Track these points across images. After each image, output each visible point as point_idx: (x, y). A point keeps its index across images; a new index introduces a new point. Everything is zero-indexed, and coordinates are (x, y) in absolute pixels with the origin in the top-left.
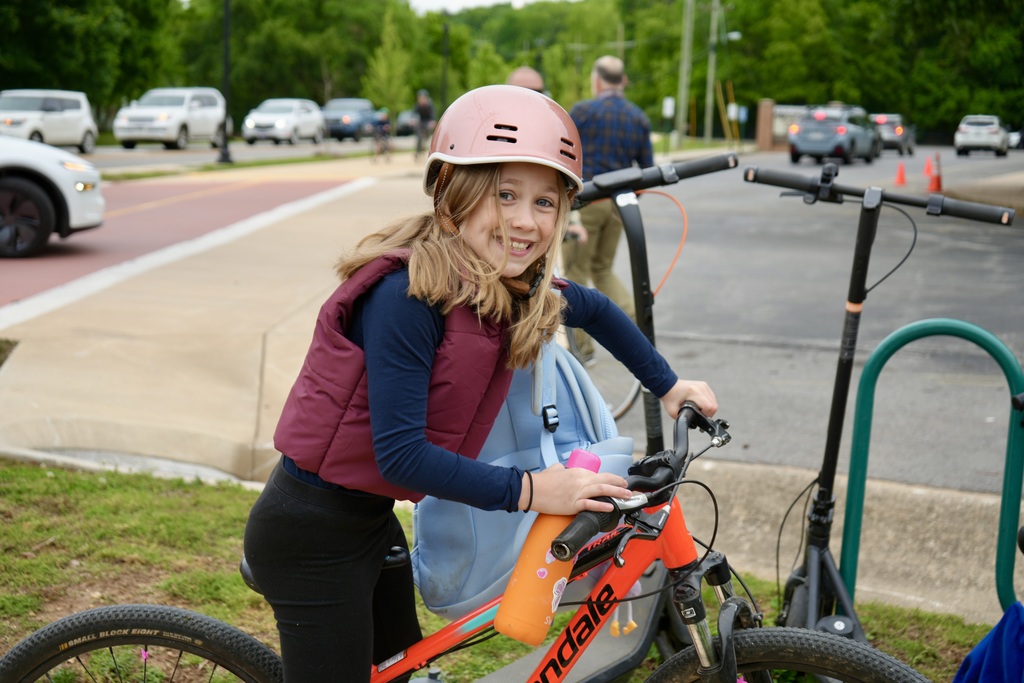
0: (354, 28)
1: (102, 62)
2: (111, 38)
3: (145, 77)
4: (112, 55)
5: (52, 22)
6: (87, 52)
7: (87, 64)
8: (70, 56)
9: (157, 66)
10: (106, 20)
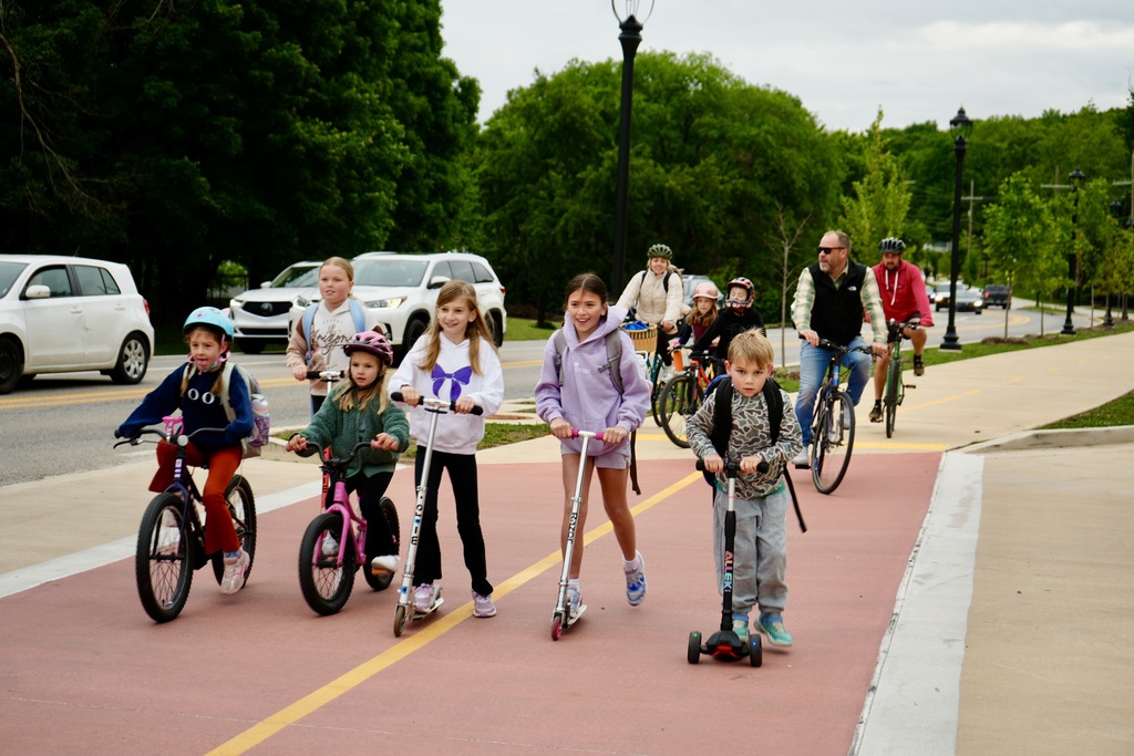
0: (744, 156)
1: (369, 206)
2: (385, 168)
3: (434, 233)
4: (385, 196)
5: (297, 140)
6: (345, 191)
7: (344, 211)
8: (322, 196)
9: (452, 215)
10: (379, 140)
